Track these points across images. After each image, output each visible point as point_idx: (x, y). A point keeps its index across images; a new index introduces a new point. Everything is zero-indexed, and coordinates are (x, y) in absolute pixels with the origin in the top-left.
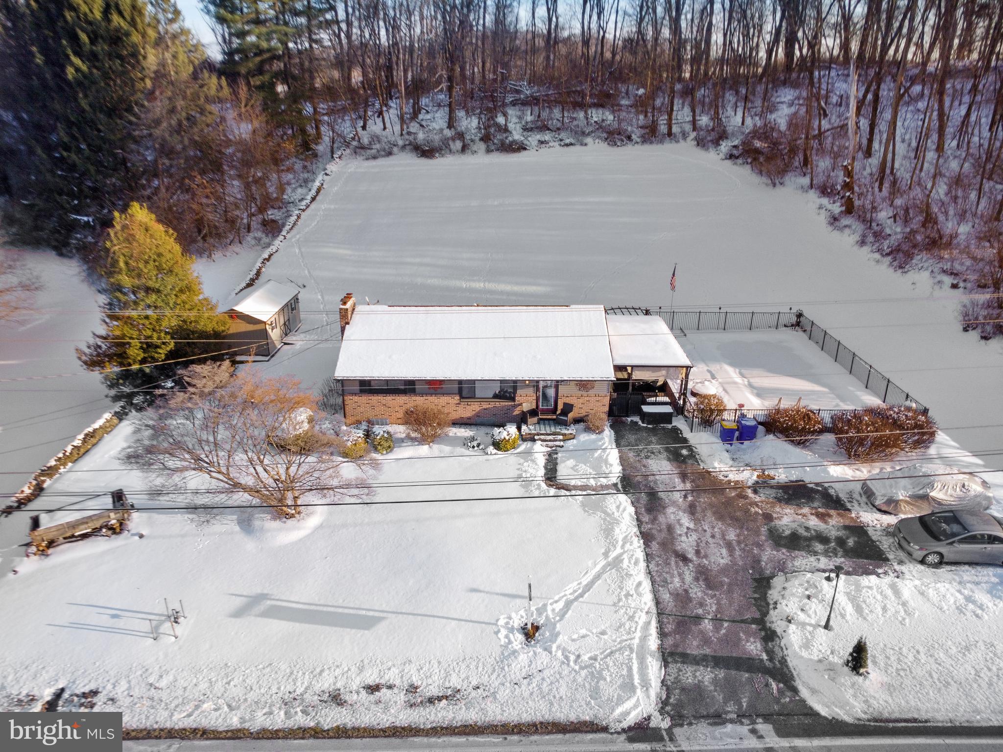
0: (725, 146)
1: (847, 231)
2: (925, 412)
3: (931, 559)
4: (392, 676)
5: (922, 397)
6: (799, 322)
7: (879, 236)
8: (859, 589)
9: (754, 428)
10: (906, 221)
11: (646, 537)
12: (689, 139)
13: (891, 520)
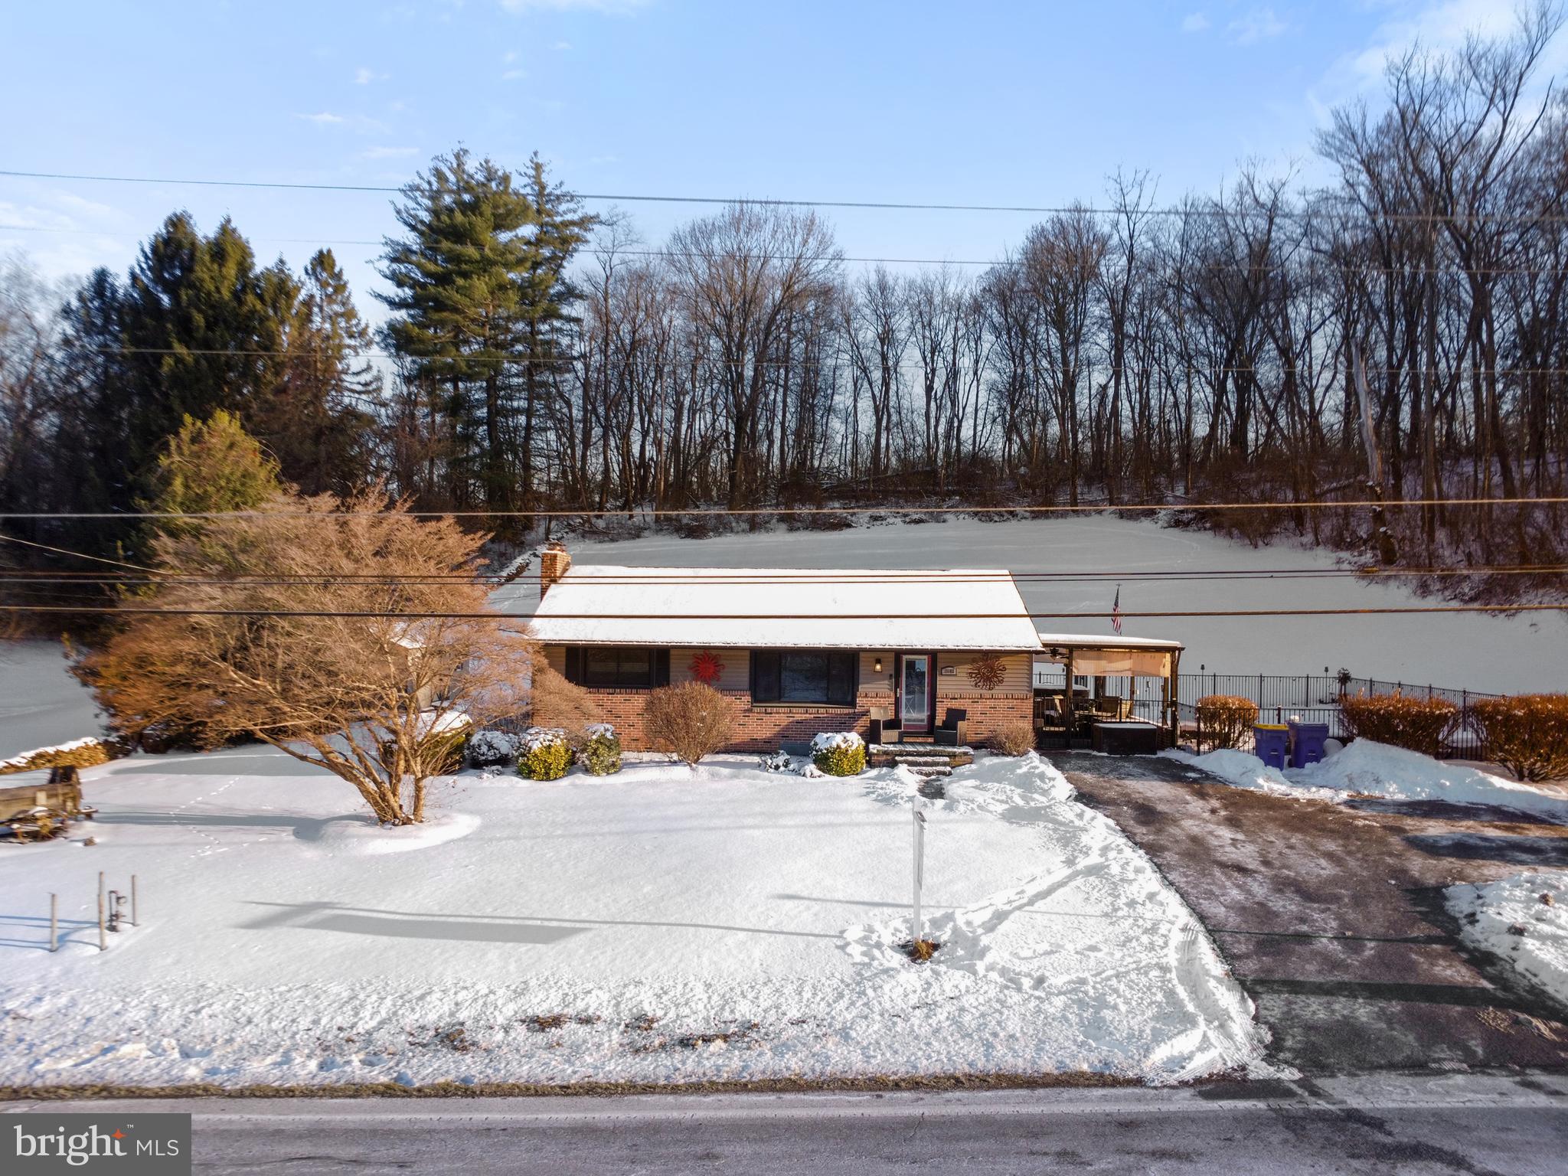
1: (1392, 582)
11: (1150, 848)
12: (1106, 513)
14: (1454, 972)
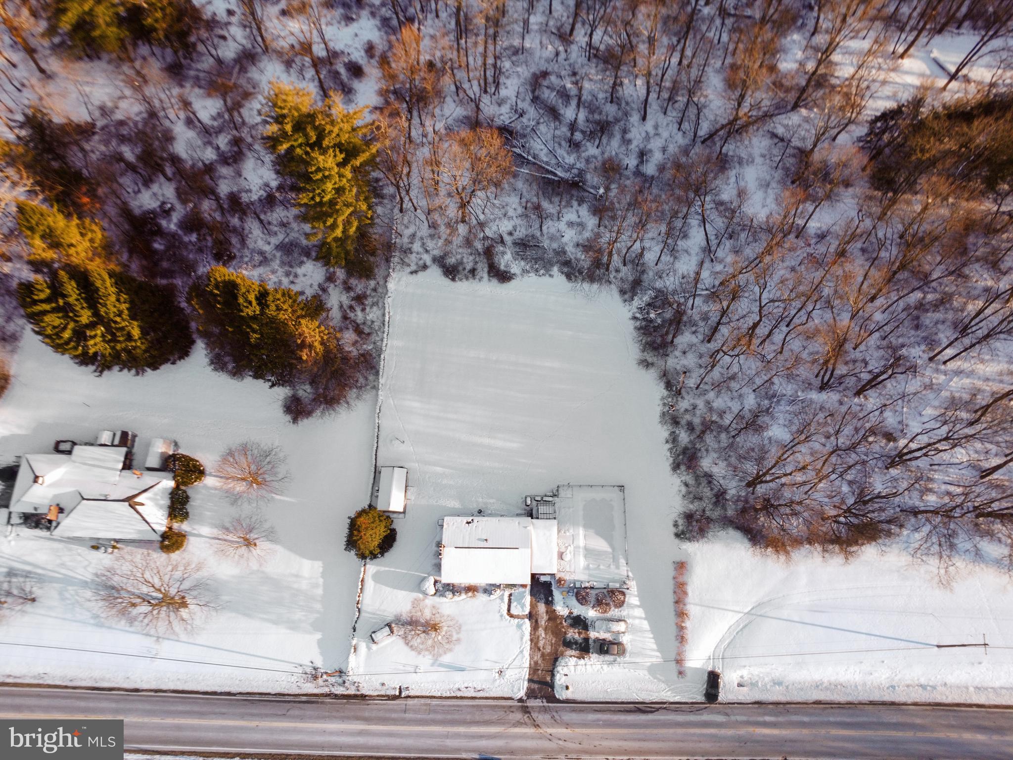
11: (531, 640)
14: (549, 679)
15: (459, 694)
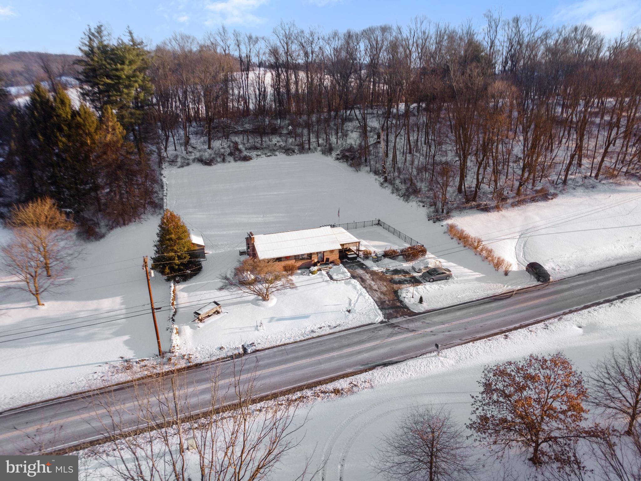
0: (334, 154)
1: (387, 188)
2: (423, 246)
3: (431, 280)
4: (323, 325)
5: (421, 242)
6: (379, 223)
7: (398, 190)
8: (417, 289)
9: (381, 257)
10: (405, 183)
11: (365, 288)
12: (318, 151)
13: (420, 274)
14: (399, 304)
15: (314, 335)
